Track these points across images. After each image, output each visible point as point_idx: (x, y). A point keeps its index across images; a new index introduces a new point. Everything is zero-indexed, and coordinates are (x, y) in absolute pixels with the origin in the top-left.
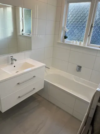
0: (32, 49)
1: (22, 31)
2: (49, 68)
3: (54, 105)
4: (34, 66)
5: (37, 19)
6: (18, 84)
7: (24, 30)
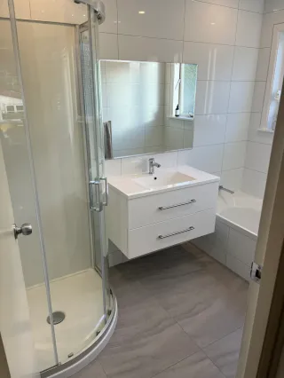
0: (194, 145)
1: (177, 109)
2: (232, 192)
3: (238, 276)
4: (193, 179)
5: (213, 83)
6: (160, 208)
7: (182, 107)
